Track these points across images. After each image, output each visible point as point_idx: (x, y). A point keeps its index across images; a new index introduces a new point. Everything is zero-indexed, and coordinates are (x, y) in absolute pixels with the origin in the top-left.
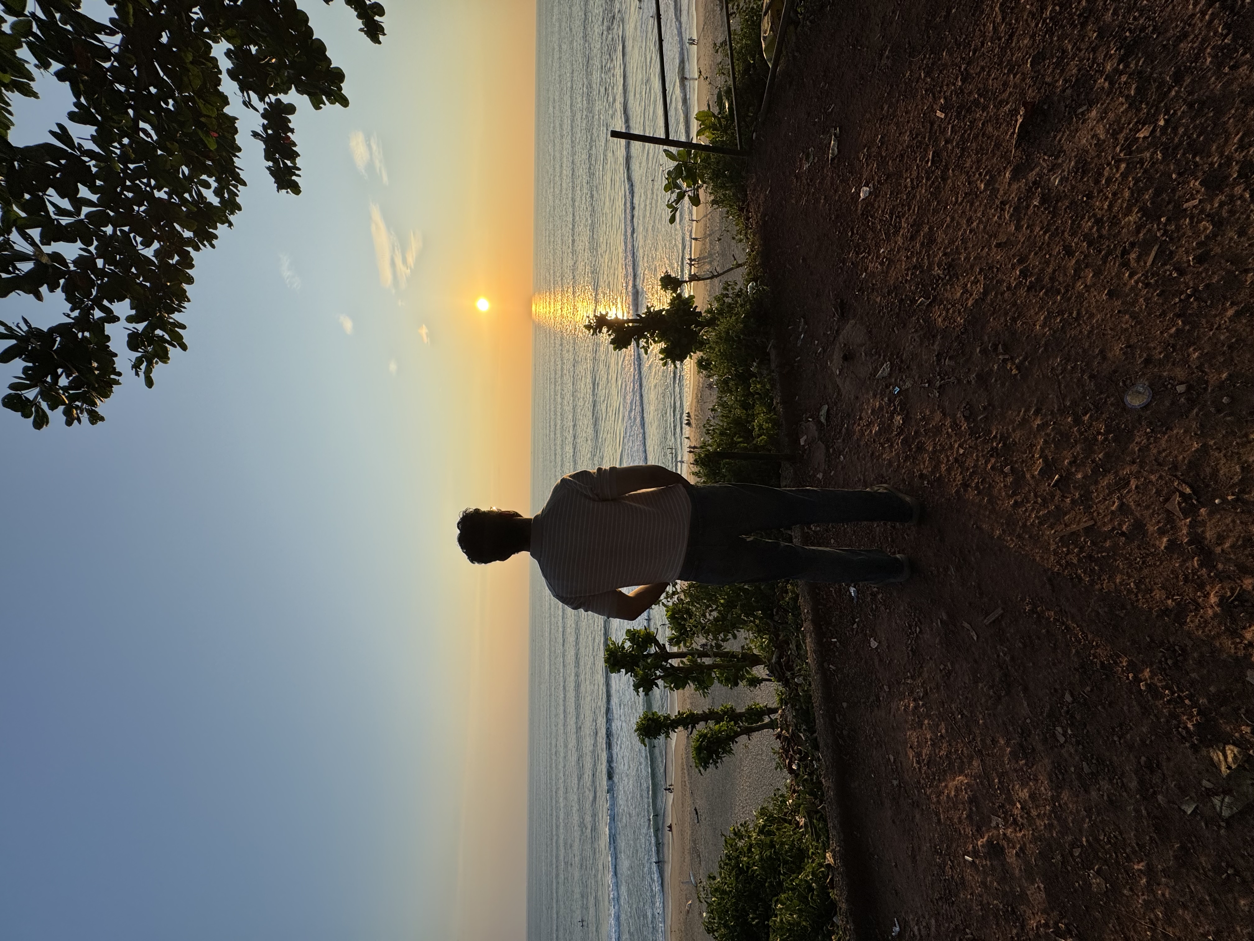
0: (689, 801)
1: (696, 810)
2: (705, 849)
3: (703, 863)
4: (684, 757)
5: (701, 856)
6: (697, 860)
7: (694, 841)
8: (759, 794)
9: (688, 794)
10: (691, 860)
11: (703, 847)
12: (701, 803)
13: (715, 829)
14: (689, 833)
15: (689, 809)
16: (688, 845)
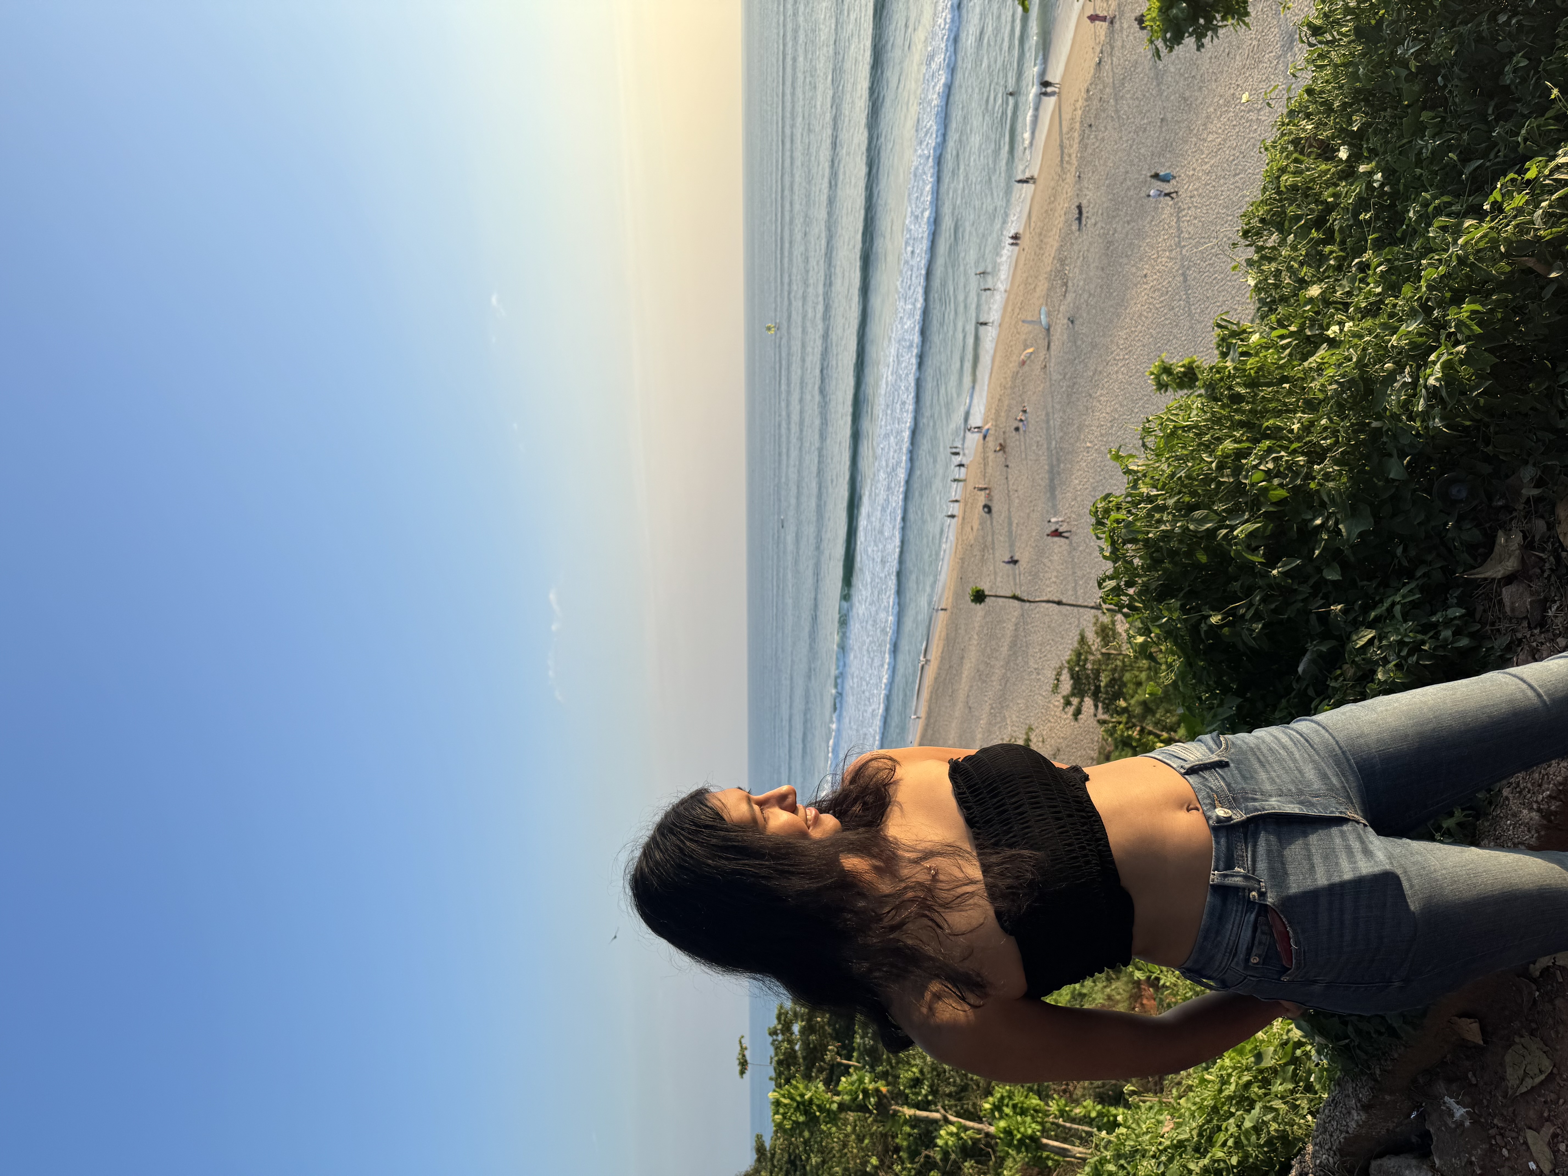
0: (1068, 188)
1: (1079, 207)
2: (1081, 274)
3: (1070, 297)
4: (1080, 104)
5: (1070, 284)
6: (1060, 291)
7: (1062, 261)
8: (1225, 188)
9: (1070, 178)
10: (1049, 290)
11: (1077, 270)
12: (1093, 198)
13: (1111, 243)
14: (1056, 245)
15: (1065, 205)
16: (1048, 262)
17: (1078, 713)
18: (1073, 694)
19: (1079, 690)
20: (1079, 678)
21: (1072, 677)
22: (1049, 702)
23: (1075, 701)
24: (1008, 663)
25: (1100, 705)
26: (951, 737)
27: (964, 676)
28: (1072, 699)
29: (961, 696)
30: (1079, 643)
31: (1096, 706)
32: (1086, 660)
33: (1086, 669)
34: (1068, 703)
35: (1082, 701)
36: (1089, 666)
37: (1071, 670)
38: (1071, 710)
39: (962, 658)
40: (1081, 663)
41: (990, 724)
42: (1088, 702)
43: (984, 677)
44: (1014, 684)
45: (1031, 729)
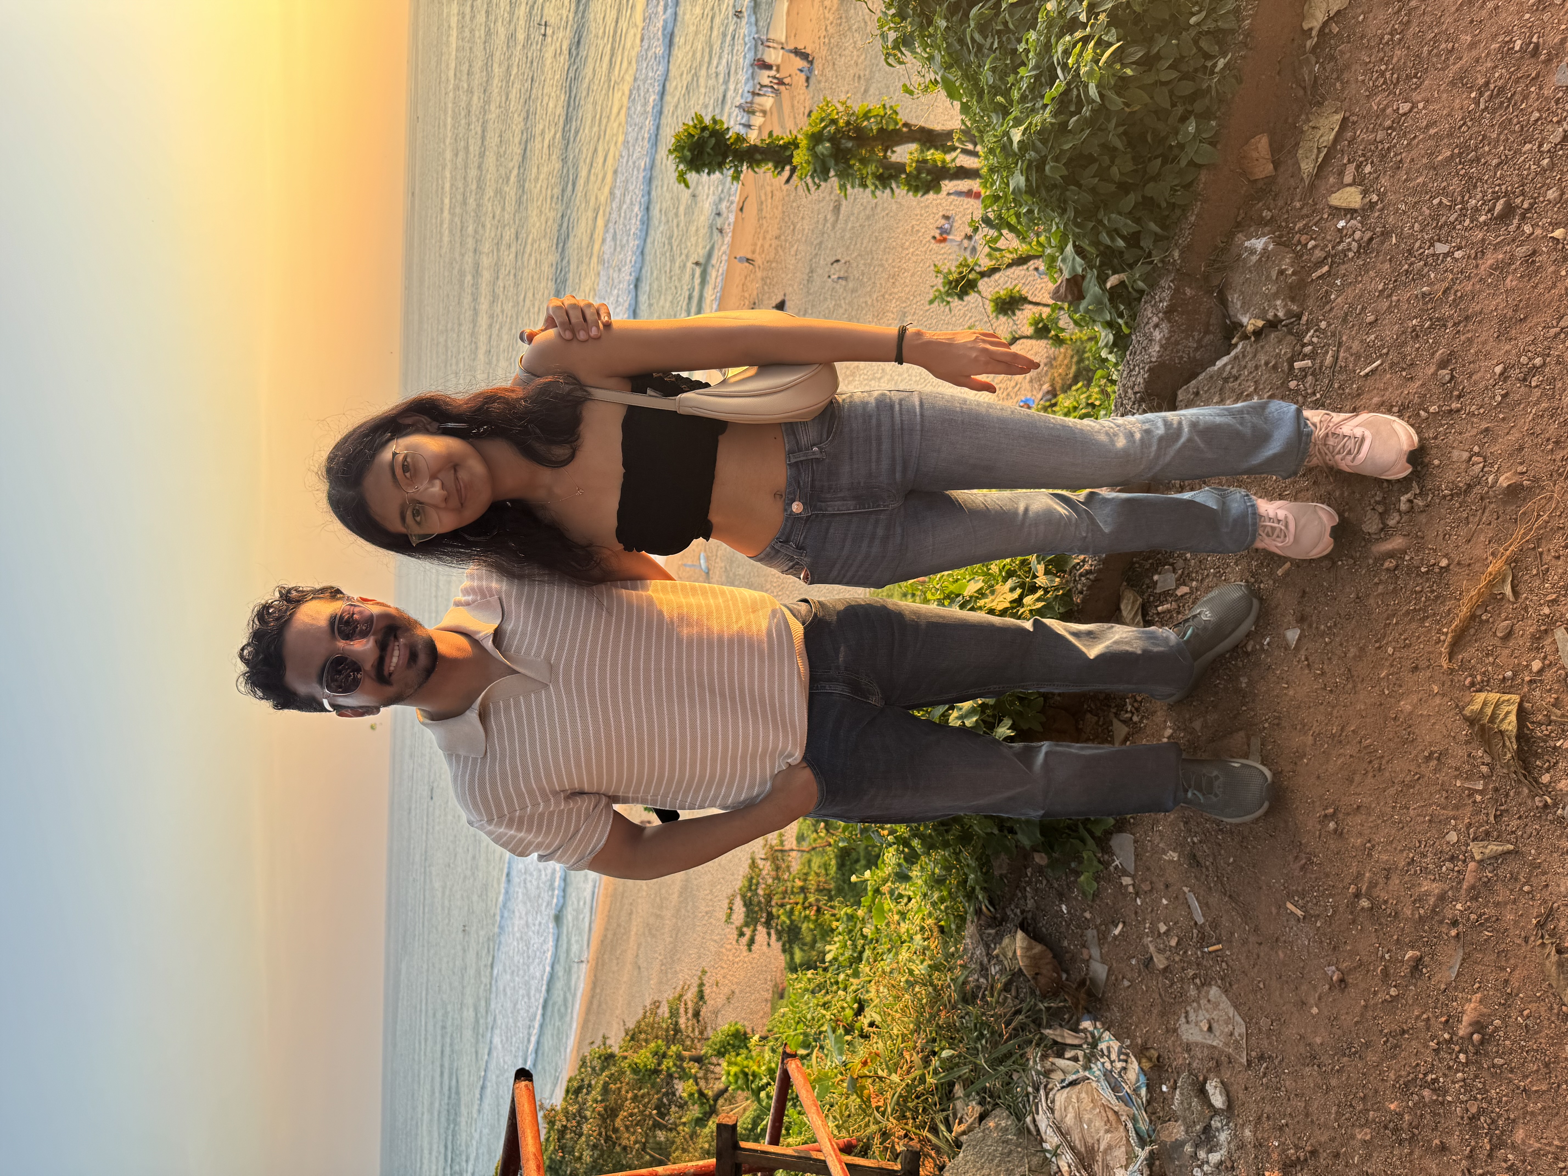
17: (752, 941)
18: (747, 924)
19: (751, 919)
20: (751, 904)
21: (745, 905)
22: (722, 946)
23: (748, 932)
24: (678, 911)
25: (773, 932)
26: (619, 1006)
27: (633, 933)
28: (745, 929)
29: (630, 956)
30: (750, 867)
31: (769, 934)
32: (758, 884)
33: (757, 894)
34: (742, 934)
35: (755, 930)
36: (760, 892)
37: (743, 897)
38: (745, 940)
39: (631, 914)
40: (753, 887)
41: (661, 982)
42: (761, 930)
43: (654, 932)
44: (686, 933)
45: (704, 972)
